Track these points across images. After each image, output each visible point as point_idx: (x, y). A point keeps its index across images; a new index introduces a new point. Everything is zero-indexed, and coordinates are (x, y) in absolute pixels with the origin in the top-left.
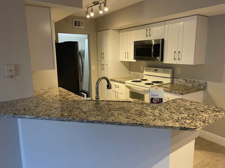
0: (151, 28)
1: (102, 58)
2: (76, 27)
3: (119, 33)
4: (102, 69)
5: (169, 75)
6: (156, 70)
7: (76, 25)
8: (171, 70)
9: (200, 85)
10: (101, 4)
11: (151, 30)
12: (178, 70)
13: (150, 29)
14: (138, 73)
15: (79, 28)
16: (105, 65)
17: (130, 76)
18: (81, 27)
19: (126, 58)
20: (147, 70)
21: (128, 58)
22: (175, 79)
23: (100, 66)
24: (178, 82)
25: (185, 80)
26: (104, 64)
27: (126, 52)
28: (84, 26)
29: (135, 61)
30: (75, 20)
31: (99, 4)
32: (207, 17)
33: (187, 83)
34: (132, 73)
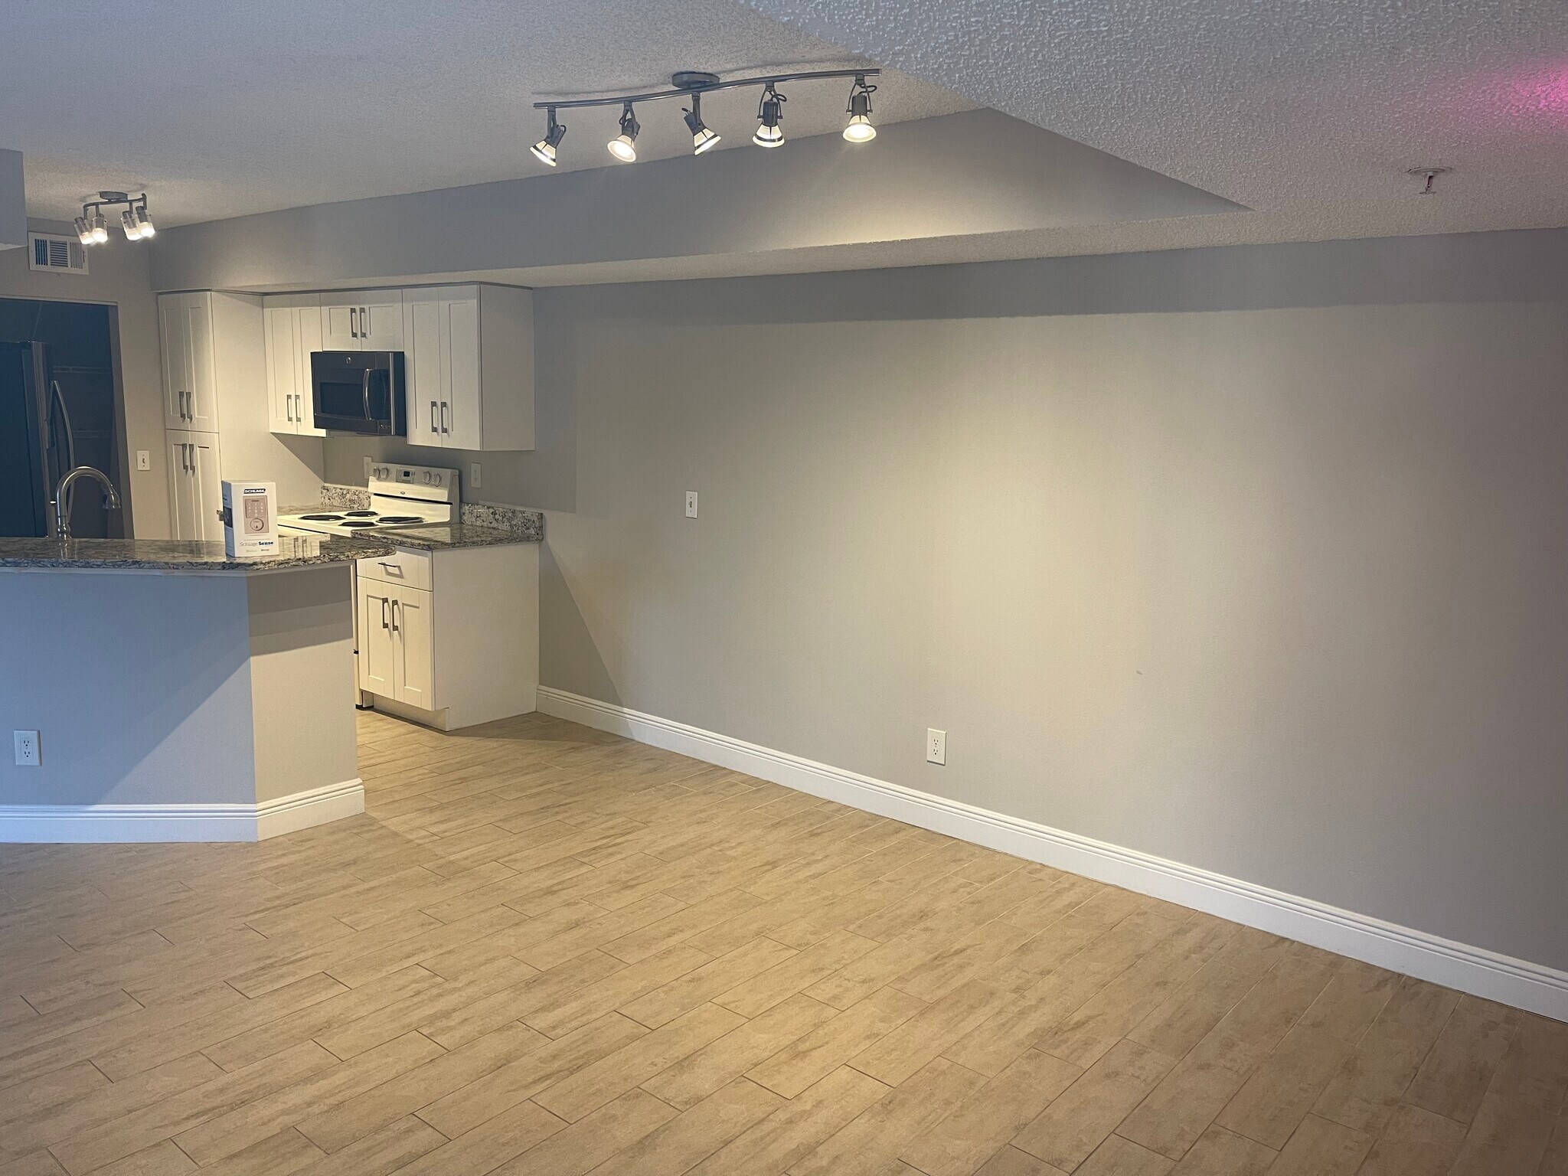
0: (366, 307)
1: (183, 416)
2: (41, 267)
3: (260, 309)
4: (185, 467)
5: (442, 494)
6: (407, 474)
7: (41, 260)
8: (449, 471)
9: (526, 525)
10: (131, 202)
11: (367, 311)
12: (473, 473)
13: (362, 310)
14: (354, 488)
15: (59, 274)
16: (197, 450)
17: (327, 501)
18: (70, 270)
19: (290, 419)
20: (378, 474)
21: (299, 420)
22: (467, 507)
23: (175, 452)
24: (474, 520)
25: (491, 510)
26: (191, 446)
27: (289, 397)
28: (86, 265)
29: (322, 433)
30: (40, 237)
31: (127, 201)
32: (531, 288)
33: (497, 520)
34: (335, 488)
